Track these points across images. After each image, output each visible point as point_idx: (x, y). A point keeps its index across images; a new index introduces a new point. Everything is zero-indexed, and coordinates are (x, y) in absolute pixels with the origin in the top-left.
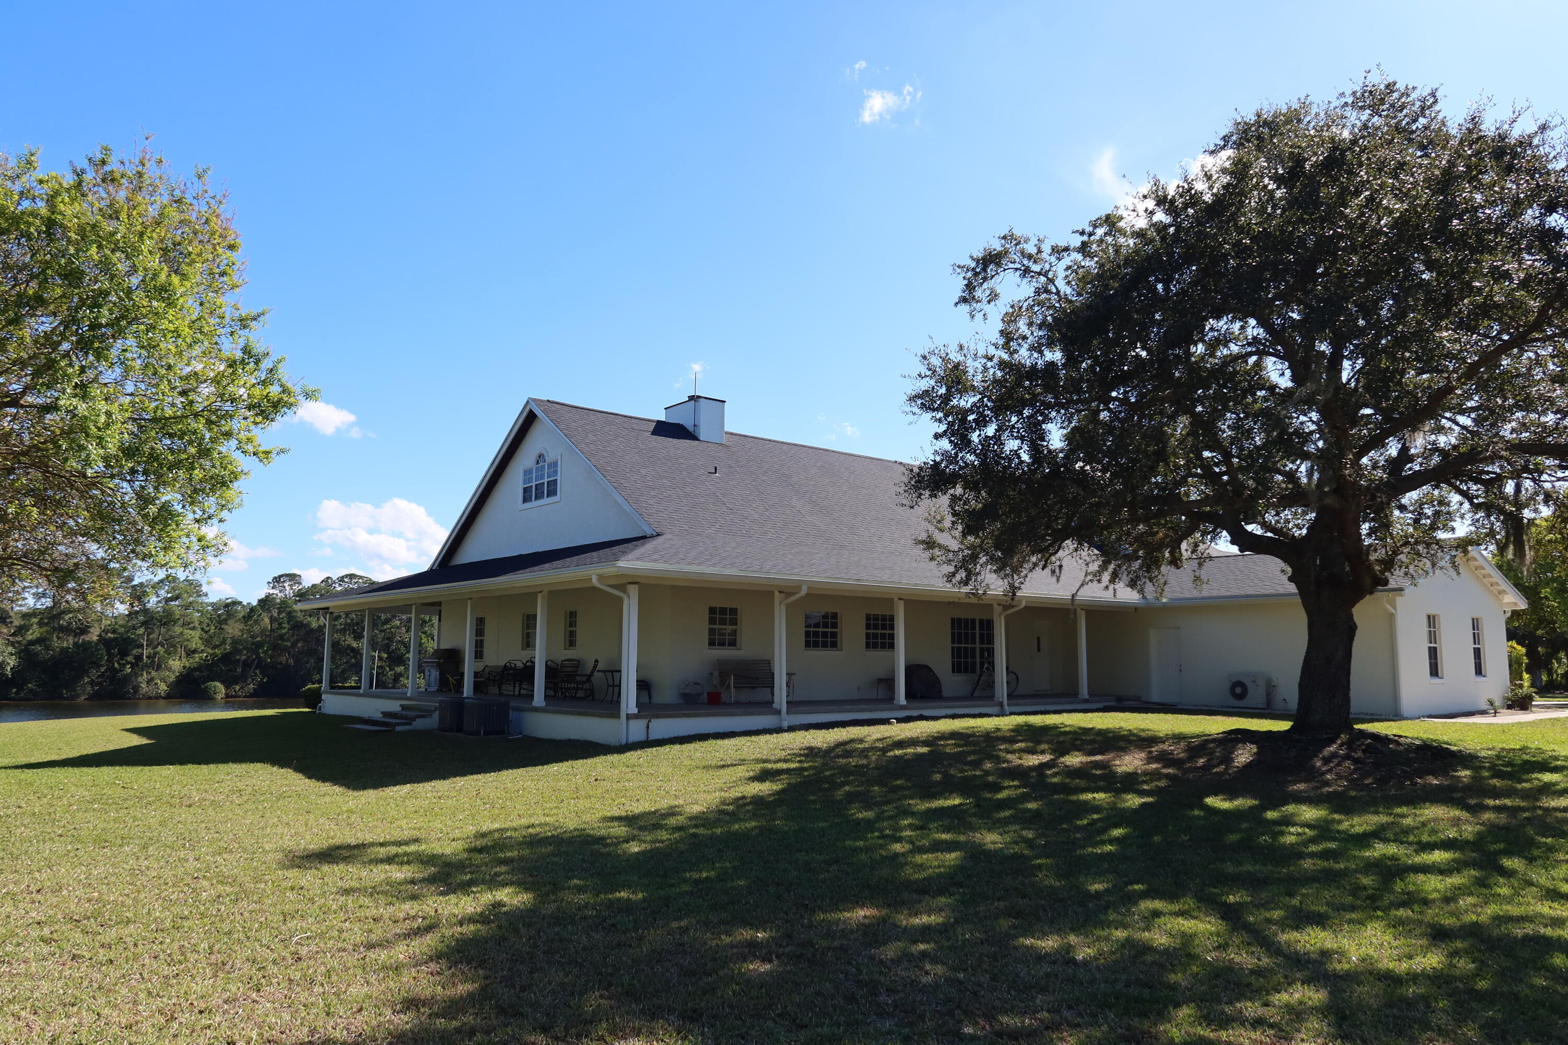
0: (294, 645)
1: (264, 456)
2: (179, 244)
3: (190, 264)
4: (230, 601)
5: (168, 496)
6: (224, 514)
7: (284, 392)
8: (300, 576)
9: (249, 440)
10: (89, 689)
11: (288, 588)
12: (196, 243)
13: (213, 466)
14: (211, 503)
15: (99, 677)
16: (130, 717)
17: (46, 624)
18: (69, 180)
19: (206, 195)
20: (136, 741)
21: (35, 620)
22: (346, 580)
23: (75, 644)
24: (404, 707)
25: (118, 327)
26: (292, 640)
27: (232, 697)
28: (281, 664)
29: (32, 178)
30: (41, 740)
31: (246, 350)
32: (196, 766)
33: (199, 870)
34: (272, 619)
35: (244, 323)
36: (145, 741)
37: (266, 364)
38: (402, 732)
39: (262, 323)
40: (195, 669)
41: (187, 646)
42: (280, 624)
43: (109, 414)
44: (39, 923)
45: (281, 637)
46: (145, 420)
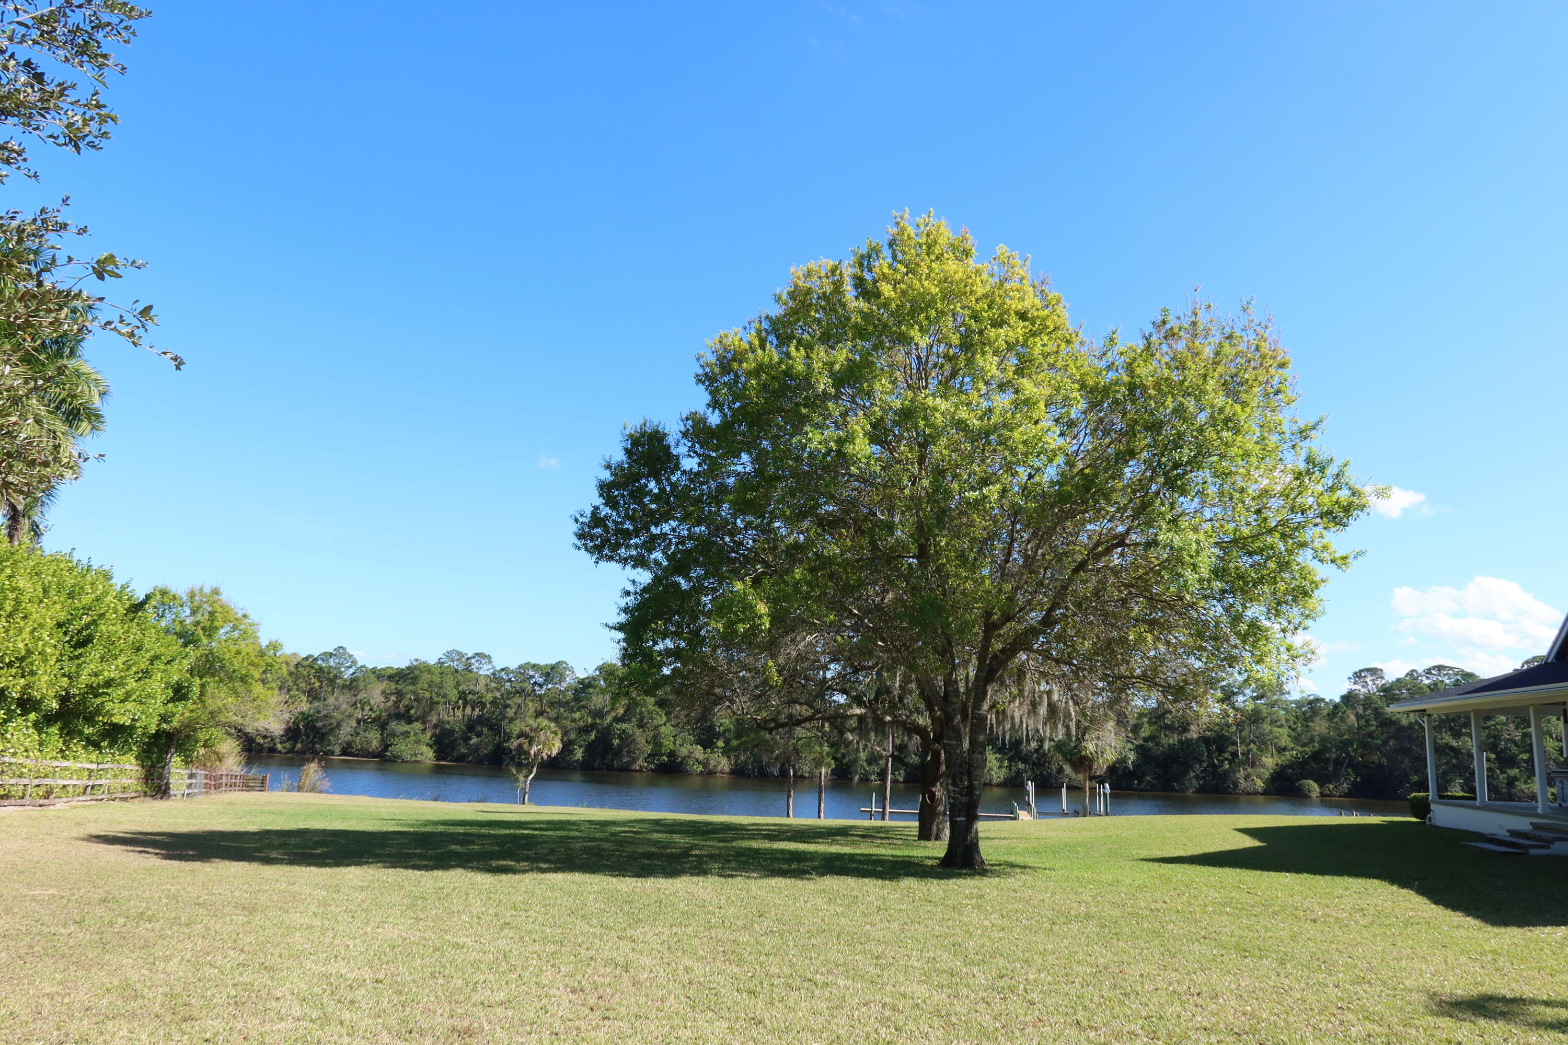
0: (1385, 742)
1: (1341, 562)
2: (1236, 375)
3: (1246, 392)
4: (1311, 698)
5: (1255, 611)
6: (1309, 622)
7: (1354, 494)
8: (1381, 670)
9: (1325, 548)
10: (1195, 783)
11: (1370, 683)
12: (1250, 369)
13: (1294, 578)
14: (1294, 613)
15: (1202, 772)
16: (1238, 816)
17: (1155, 723)
18: (1141, 344)
19: (1252, 324)
20: (1249, 842)
21: (1145, 720)
22: (1433, 672)
23: (1180, 741)
24: (1536, 826)
25: (1195, 463)
26: (1383, 737)
27: (1327, 796)
28: (1373, 763)
29: (1115, 352)
30: (1167, 834)
31: (1309, 460)
32: (1312, 876)
33: (1342, 999)
34: (1358, 717)
35: (1304, 434)
36: (1257, 843)
37: (1331, 470)
38: (1538, 856)
39: (1320, 431)
40: (1289, 766)
41: (1276, 744)
42: (1367, 721)
43: (1198, 542)
44: (1205, 1029)
45: (1370, 735)
46: (1226, 542)
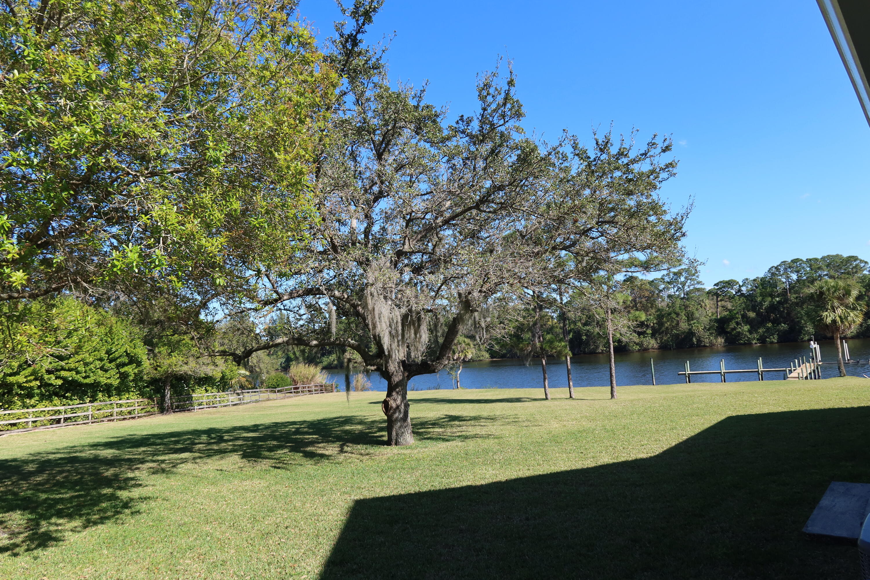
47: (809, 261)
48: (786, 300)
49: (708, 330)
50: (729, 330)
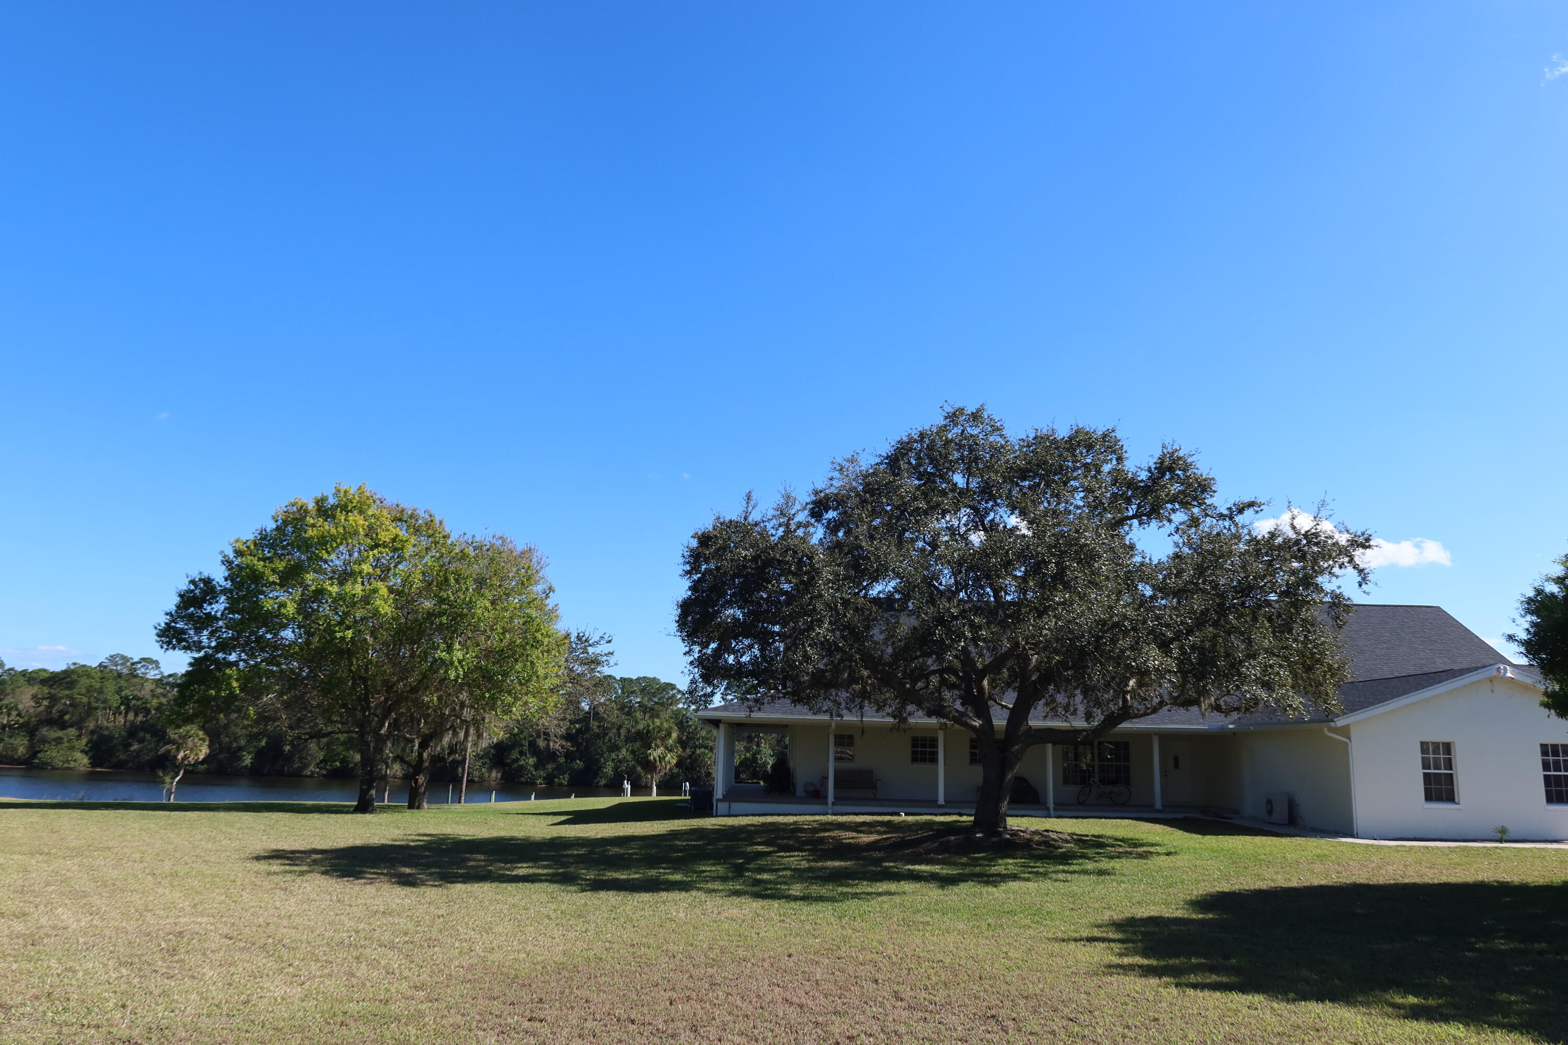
47: (623, 680)
48: (588, 729)
49: (481, 758)
50: (509, 761)
